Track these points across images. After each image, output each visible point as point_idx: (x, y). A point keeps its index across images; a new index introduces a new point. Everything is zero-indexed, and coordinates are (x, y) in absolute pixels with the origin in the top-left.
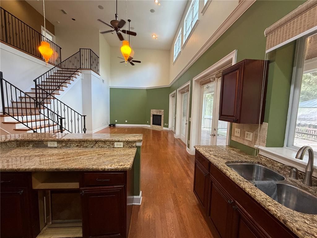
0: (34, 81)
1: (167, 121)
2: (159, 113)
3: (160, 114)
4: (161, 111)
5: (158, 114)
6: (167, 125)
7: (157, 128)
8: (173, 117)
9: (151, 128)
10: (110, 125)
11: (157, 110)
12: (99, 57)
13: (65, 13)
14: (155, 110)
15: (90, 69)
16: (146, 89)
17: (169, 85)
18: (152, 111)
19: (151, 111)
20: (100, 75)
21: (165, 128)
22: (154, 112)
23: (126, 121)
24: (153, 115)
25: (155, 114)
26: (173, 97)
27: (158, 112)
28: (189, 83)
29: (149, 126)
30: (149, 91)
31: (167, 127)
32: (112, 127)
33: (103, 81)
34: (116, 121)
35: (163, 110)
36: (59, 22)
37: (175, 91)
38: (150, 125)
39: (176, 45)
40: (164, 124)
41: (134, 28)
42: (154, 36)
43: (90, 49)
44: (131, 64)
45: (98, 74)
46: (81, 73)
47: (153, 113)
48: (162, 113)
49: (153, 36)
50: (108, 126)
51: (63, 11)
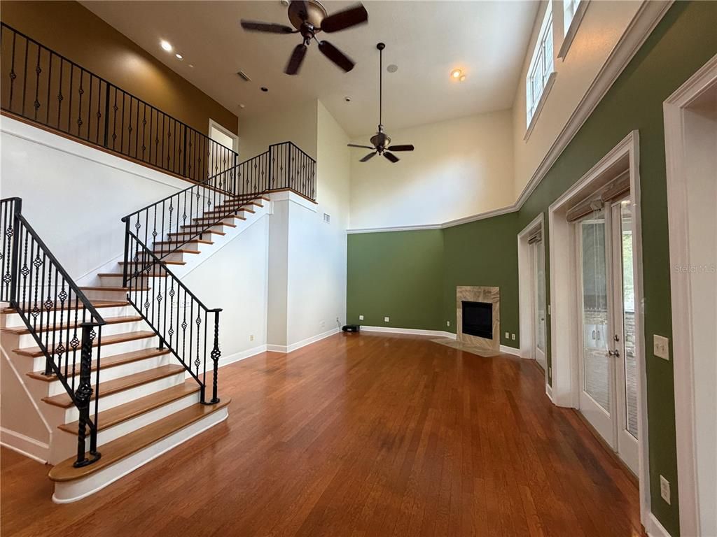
0: (123, 220)
1: (512, 324)
2: (484, 298)
3: (485, 302)
4: (490, 292)
5: (480, 300)
6: (514, 338)
7: (477, 344)
8: (537, 311)
9: (460, 343)
10: (345, 329)
11: (476, 289)
12: (315, 162)
13: (245, 79)
14: (468, 288)
15: (289, 187)
16: (440, 227)
17: (515, 206)
18: (461, 292)
19: (458, 290)
20: (316, 203)
21: (505, 350)
22: (466, 293)
23: (387, 319)
24: (463, 302)
25: (471, 299)
26: (531, 242)
27: (480, 292)
28: (629, 147)
29: (453, 336)
30: (450, 232)
31: (516, 344)
32: (350, 334)
33: (327, 217)
34: (361, 318)
35: (497, 289)
36: (243, 106)
37: (539, 219)
38: (456, 333)
39: (531, 77)
40: (502, 335)
41: (397, 67)
42: (456, 75)
43: (290, 143)
44: (387, 160)
45: (313, 201)
46: (269, 200)
47: (465, 297)
48: (492, 295)
49: (452, 74)
50: (339, 330)
51: (240, 74)
